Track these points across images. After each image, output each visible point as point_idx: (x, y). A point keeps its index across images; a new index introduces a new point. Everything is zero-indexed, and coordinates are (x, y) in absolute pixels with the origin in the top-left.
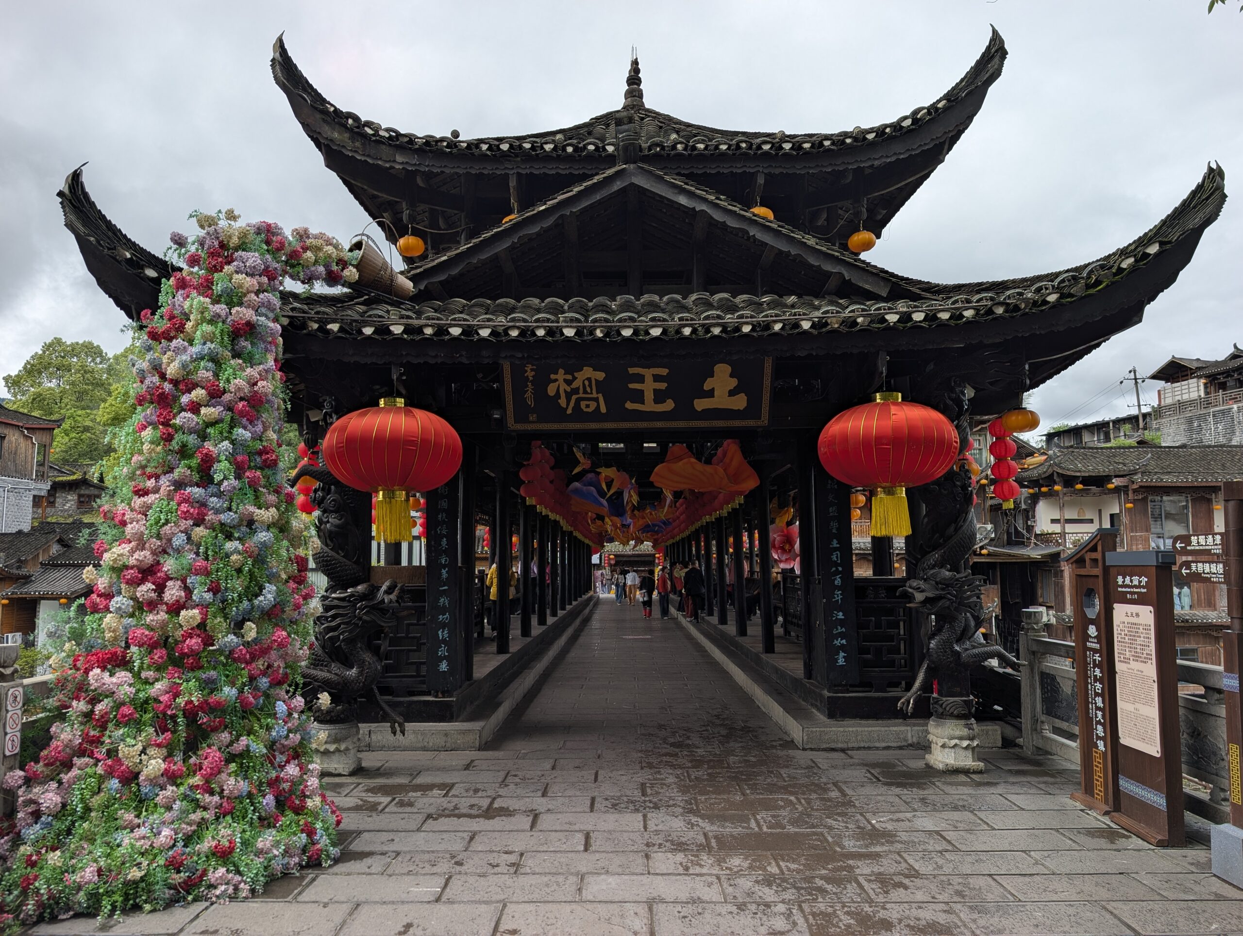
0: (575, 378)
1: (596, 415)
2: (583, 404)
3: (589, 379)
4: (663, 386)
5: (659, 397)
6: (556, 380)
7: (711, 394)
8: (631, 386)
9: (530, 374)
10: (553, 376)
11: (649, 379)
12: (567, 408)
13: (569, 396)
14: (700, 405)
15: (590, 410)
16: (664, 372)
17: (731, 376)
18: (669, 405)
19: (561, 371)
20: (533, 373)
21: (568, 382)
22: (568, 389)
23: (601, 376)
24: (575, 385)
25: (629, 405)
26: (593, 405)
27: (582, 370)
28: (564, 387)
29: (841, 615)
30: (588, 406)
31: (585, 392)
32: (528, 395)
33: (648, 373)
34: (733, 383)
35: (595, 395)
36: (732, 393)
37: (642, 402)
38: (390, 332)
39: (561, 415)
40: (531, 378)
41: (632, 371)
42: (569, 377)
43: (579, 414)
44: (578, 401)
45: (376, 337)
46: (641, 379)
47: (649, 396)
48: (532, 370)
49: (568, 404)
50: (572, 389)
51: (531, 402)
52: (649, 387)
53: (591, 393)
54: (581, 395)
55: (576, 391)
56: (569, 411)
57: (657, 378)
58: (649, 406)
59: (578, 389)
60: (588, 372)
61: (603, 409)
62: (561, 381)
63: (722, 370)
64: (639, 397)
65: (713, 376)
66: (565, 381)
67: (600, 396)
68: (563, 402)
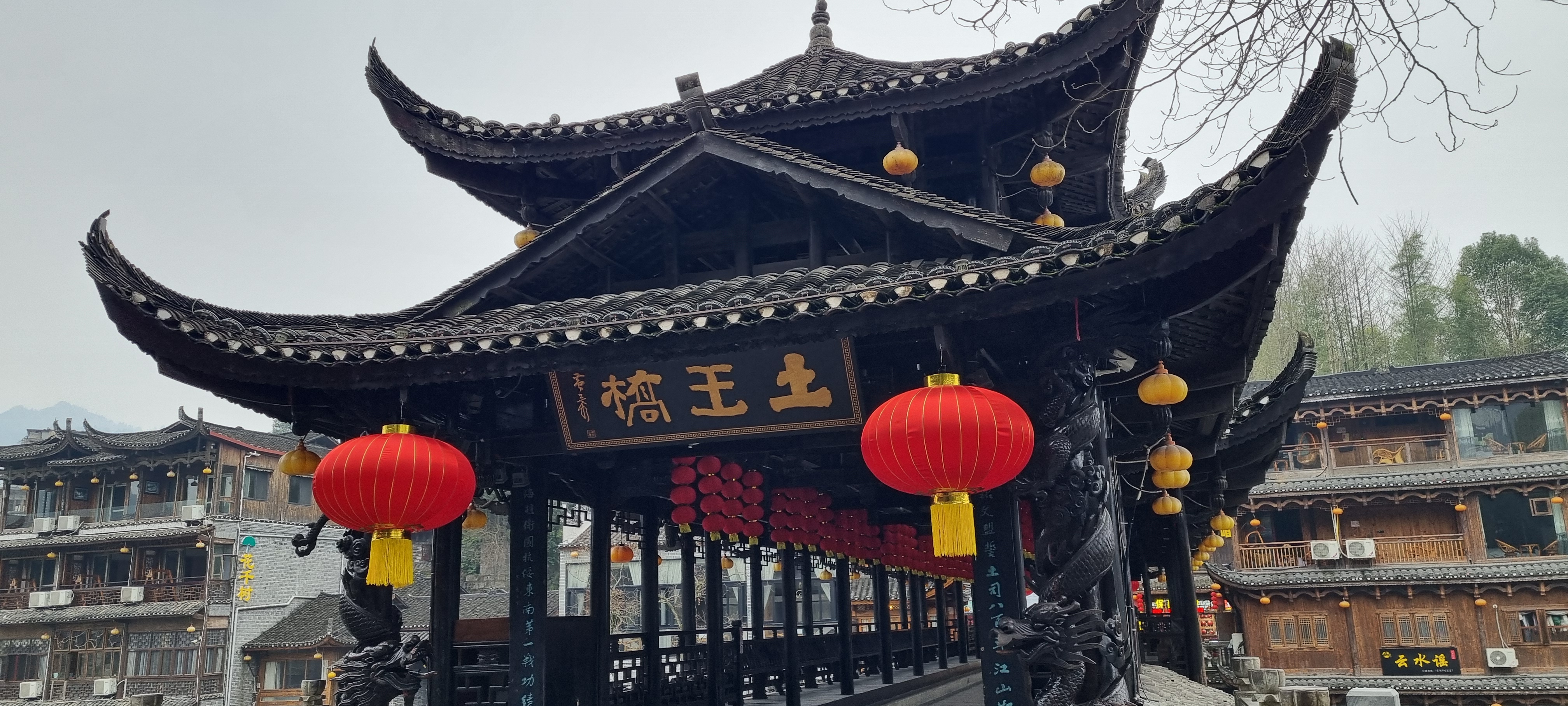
0: (629, 384)
1: (660, 426)
2: (644, 413)
3: (644, 384)
4: (730, 385)
5: (728, 399)
6: (609, 389)
7: (786, 390)
8: (694, 388)
9: (579, 384)
10: (605, 385)
11: (712, 378)
12: (627, 420)
13: (626, 405)
14: (778, 404)
15: (653, 420)
16: (727, 368)
17: (806, 367)
18: (741, 408)
19: (612, 378)
20: (582, 383)
21: (623, 390)
22: (624, 398)
23: (656, 379)
24: (630, 392)
25: (695, 411)
26: (655, 414)
27: (635, 374)
28: (618, 395)
29: (1004, 669)
30: (649, 416)
31: (643, 399)
32: (581, 408)
33: (709, 371)
34: (810, 375)
35: (654, 402)
36: (811, 388)
37: (710, 407)
38: (391, 354)
39: (621, 429)
40: (581, 389)
41: (691, 370)
42: (622, 384)
43: (641, 427)
44: (638, 410)
45: (378, 360)
46: (702, 379)
47: (716, 398)
48: (581, 379)
49: (627, 416)
50: (628, 397)
51: (586, 416)
52: (714, 388)
53: (650, 400)
54: (639, 404)
55: (632, 399)
56: (630, 424)
57: (721, 377)
58: (718, 410)
59: (635, 395)
60: (641, 376)
61: (667, 418)
62: (614, 389)
63: (794, 361)
64: (704, 400)
65: (785, 370)
66: (619, 388)
67: (660, 402)
68: (620, 413)
